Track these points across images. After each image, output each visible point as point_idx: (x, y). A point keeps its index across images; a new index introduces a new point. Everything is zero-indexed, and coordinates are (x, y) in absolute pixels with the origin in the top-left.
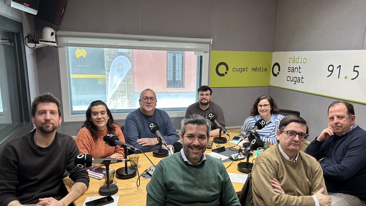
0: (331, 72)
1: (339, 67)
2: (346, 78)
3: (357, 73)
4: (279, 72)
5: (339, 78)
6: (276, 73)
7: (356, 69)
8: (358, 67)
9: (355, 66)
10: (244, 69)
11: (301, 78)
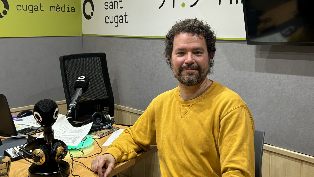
2: (183, 5)
4: (92, 11)
5: (174, 7)
6: (88, 13)
10: (36, 7)
11: (125, 17)
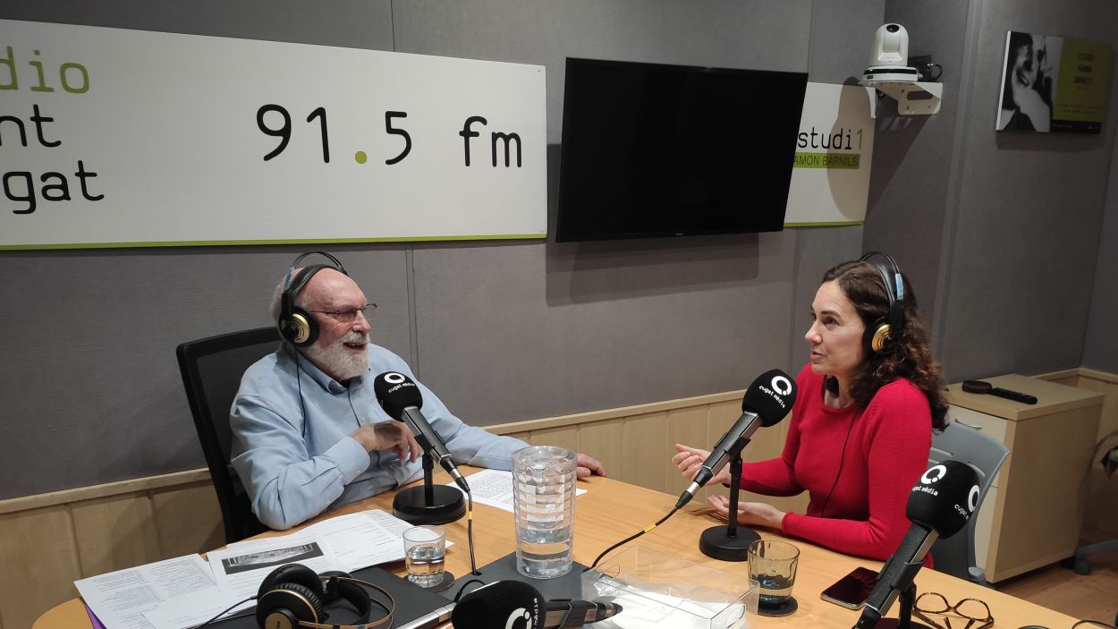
0: (280, 139)
1: (318, 118)
2: (361, 157)
3: (402, 139)
5: (327, 159)
7: (396, 123)
8: (403, 115)
9: (389, 115)
11: (79, 178)
